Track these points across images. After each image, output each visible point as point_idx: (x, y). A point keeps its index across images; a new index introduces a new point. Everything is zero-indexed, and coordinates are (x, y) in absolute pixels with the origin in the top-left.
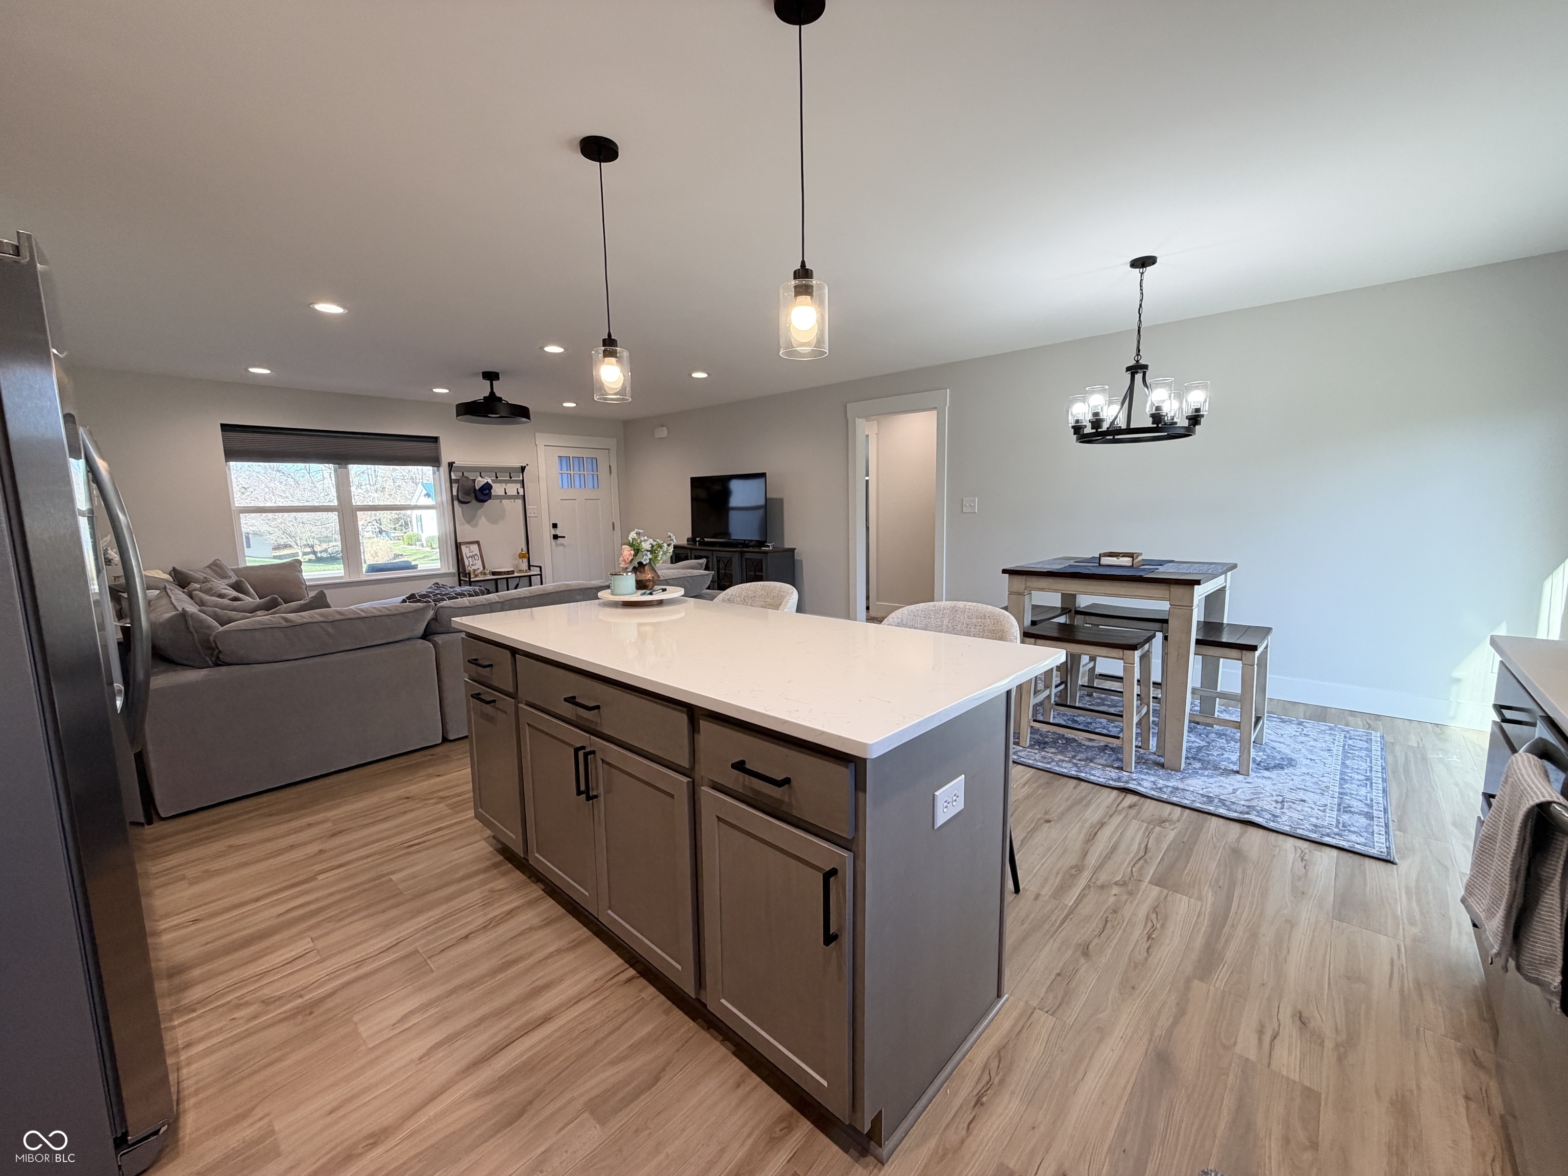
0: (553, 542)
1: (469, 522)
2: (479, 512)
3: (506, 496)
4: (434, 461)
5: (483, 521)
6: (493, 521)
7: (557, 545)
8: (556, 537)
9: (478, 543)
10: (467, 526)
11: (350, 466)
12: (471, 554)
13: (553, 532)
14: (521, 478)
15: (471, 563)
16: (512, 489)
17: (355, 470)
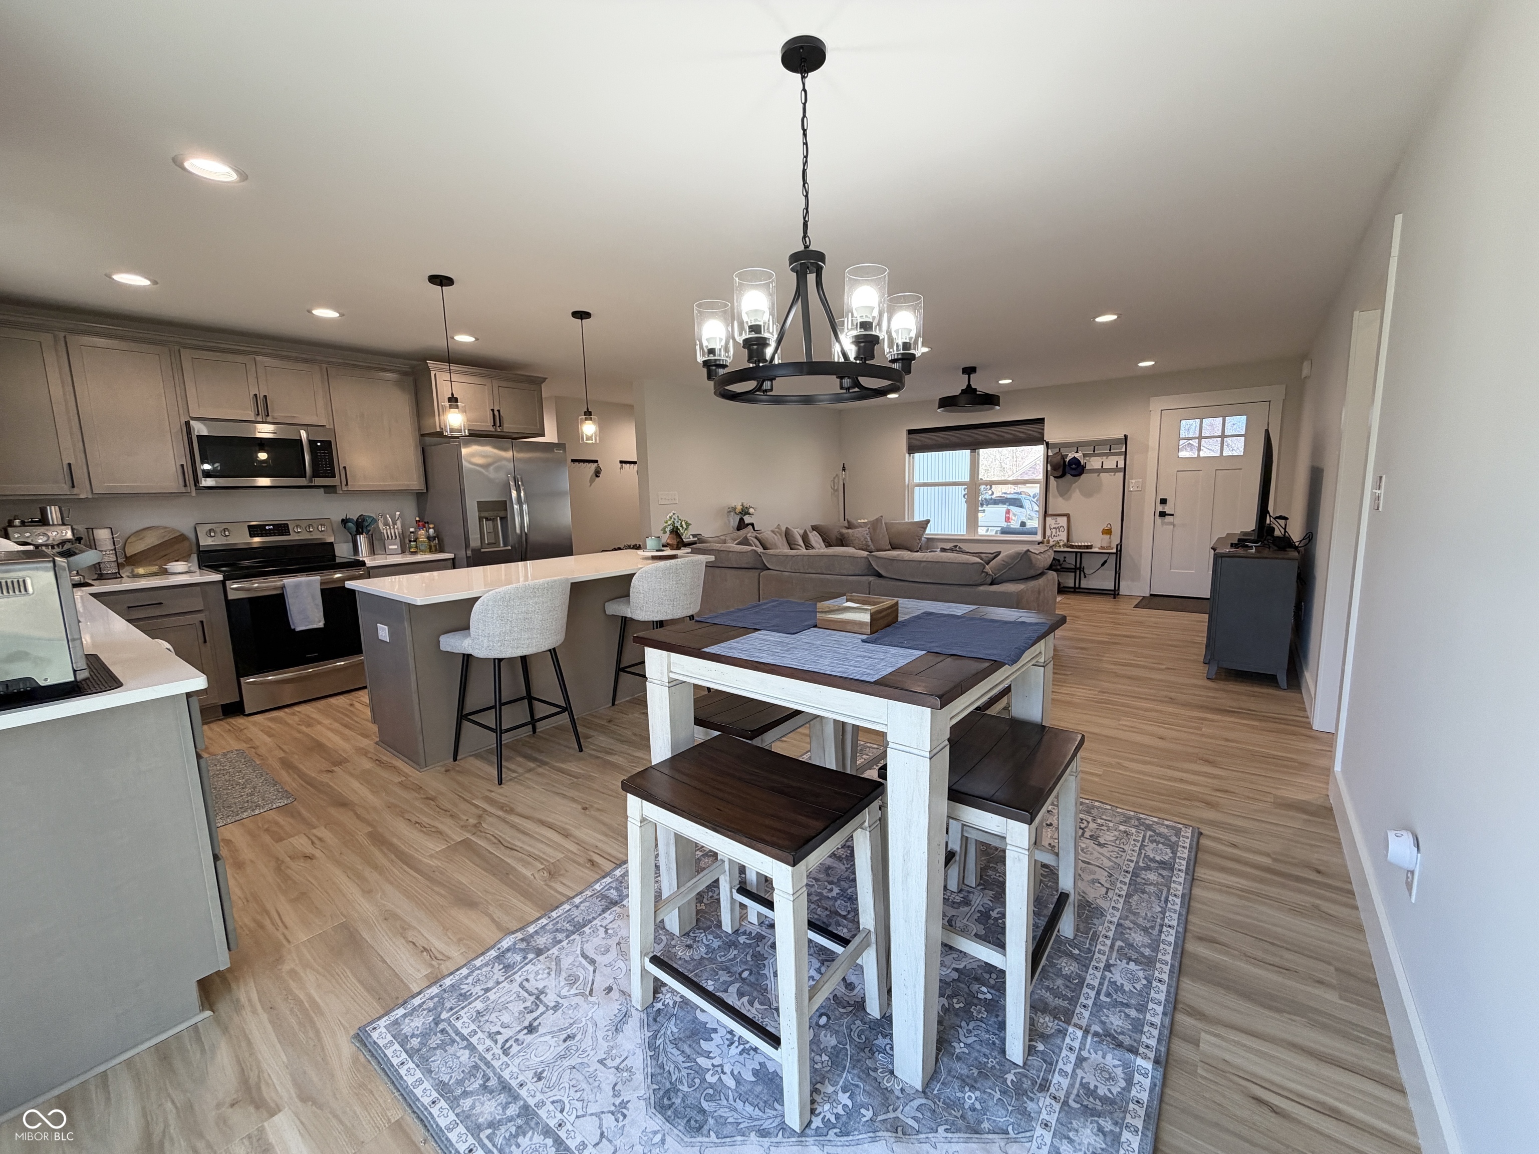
0: (1159, 520)
1: (1062, 495)
2: (1074, 485)
3: (1103, 470)
4: (1038, 439)
5: (1076, 495)
6: (1088, 494)
7: (1163, 523)
8: (1163, 514)
9: (1068, 516)
10: (1060, 499)
11: (981, 451)
12: (1057, 526)
13: (1160, 508)
14: (1123, 450)
15: (1054, 534)
16: (1110, 462)
17: (985, 453)
